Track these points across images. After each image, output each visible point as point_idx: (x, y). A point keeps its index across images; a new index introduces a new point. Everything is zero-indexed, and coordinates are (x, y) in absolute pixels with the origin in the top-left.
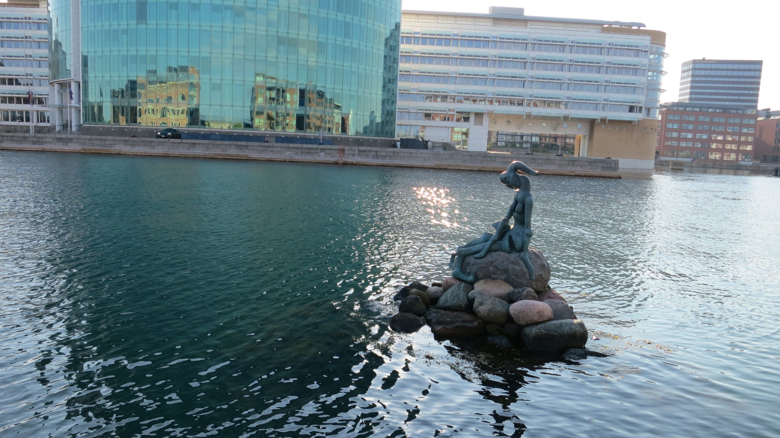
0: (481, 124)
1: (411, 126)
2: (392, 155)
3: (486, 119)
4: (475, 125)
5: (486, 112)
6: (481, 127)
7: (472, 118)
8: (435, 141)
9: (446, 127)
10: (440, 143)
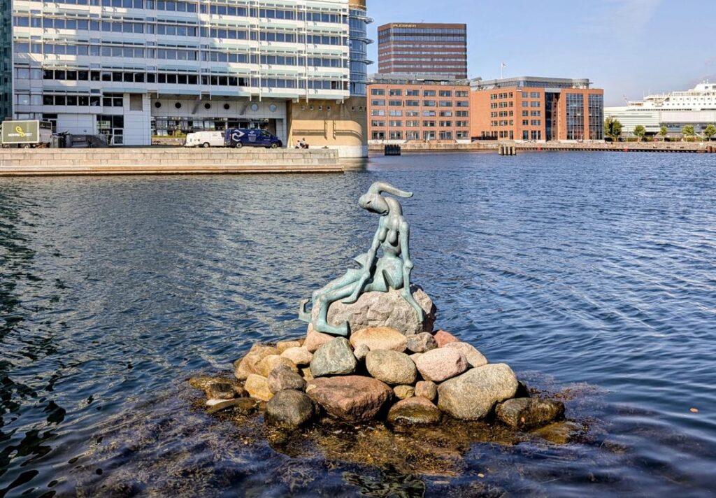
0: (141, 108)
1: (34, 113)
2: (22, 158)
3: (147, 103)
4: (131, 109)
5: (146, 92)
6: (140, 112)
7: (126, 100)
8: (73, 134)
9: (89, 114)
10: (82, 136)
